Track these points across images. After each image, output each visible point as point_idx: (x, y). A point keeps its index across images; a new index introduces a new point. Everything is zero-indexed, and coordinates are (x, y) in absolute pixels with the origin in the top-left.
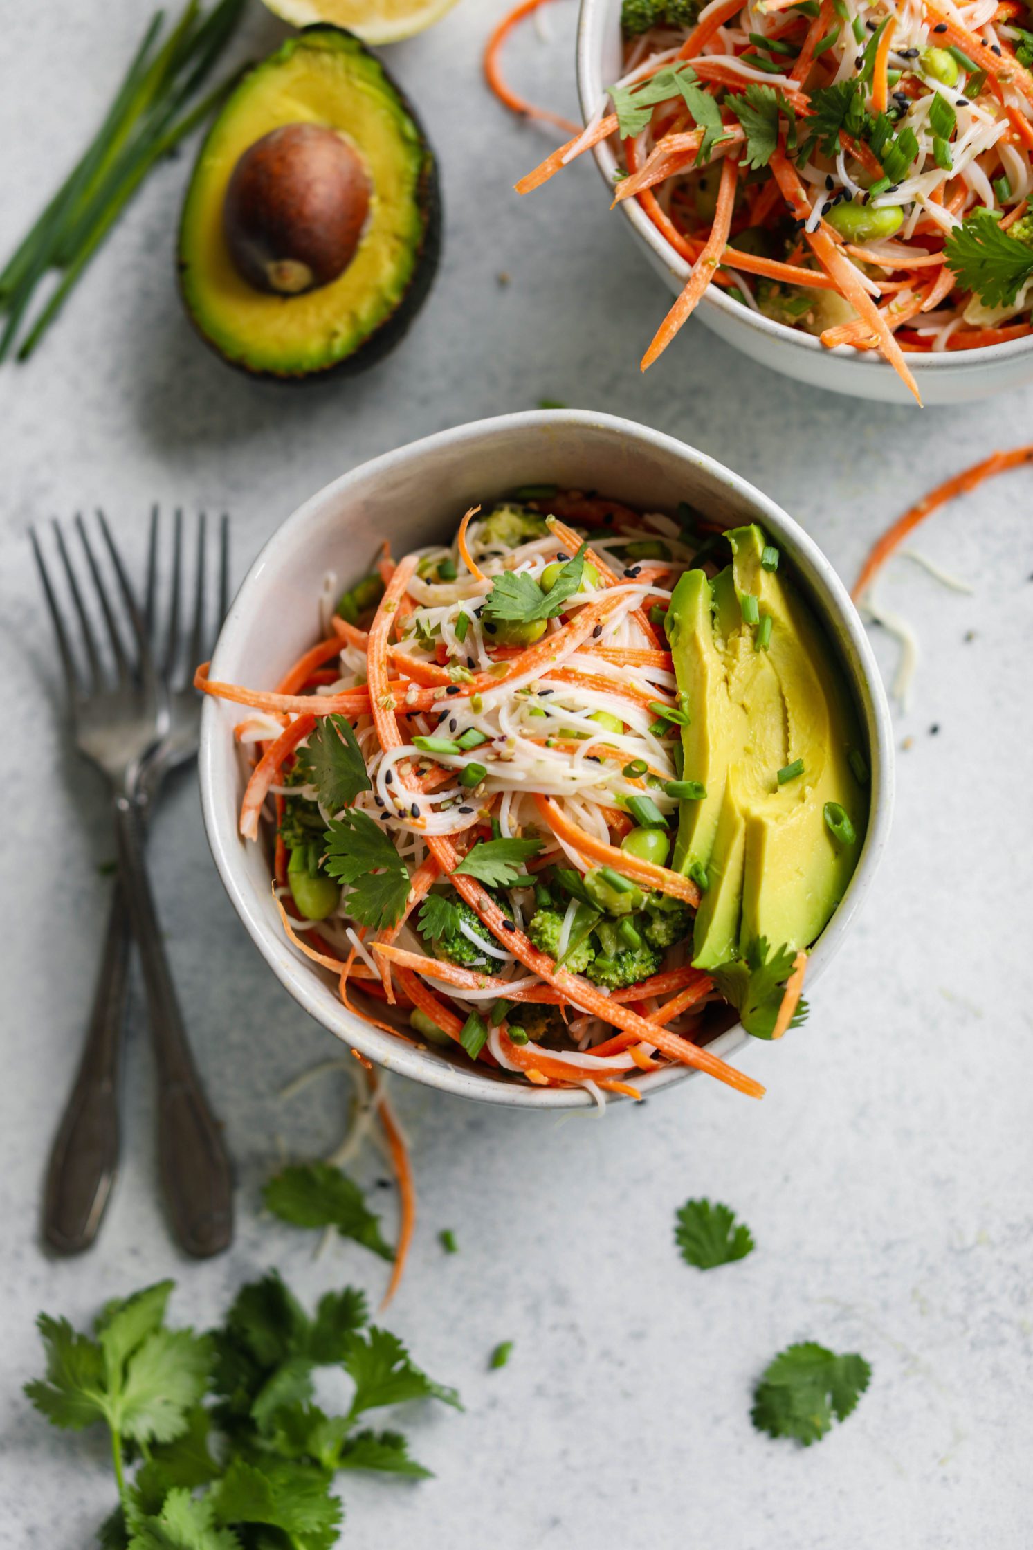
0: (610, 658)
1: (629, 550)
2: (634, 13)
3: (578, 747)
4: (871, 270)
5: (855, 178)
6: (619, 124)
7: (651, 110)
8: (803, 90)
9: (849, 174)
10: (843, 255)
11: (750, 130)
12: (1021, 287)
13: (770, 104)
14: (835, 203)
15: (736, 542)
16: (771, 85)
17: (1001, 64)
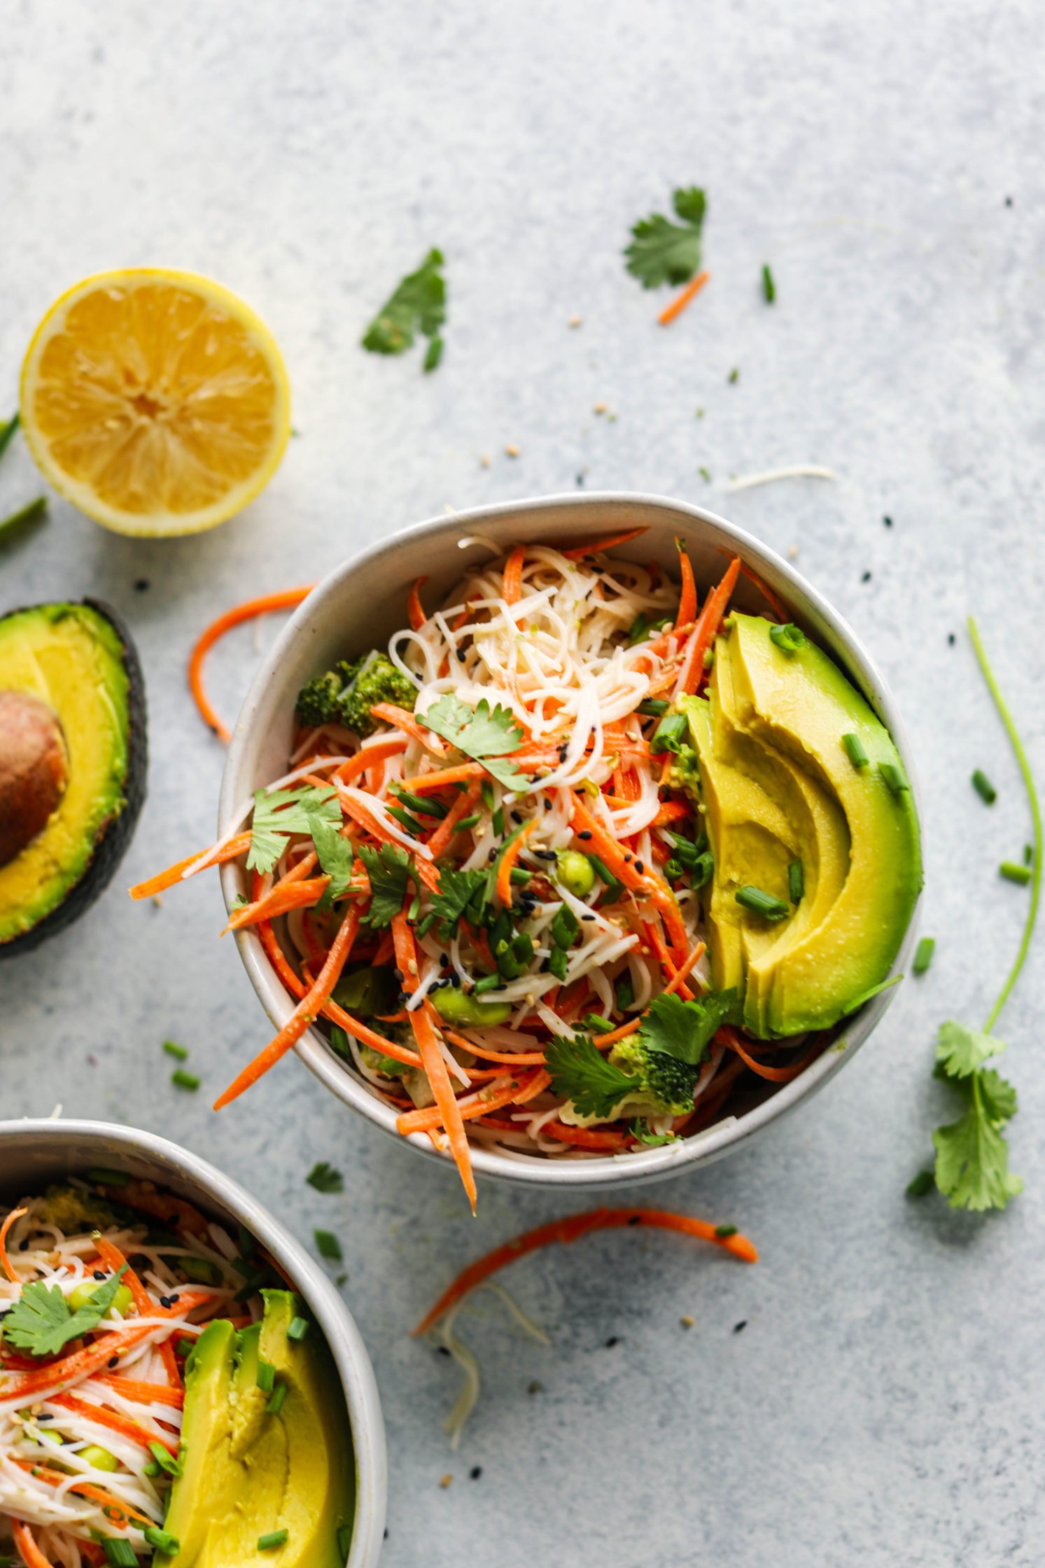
0: (121, 1389)
1: (182, 1263)
2: (309, 705)
3: (62, 1481)
4: (463, 1058)
5: (468, 963)
6: (251, 844)
7: (287, 839)
8: (437, 863)
9: (462, 958)
10: (439, 1039)
11: (377, 886)
12: (617, 1103)
13: (400, 867)
14: (444, 985)
15: (269, 1303)
16: (407, 848)
17: (639, 882)
